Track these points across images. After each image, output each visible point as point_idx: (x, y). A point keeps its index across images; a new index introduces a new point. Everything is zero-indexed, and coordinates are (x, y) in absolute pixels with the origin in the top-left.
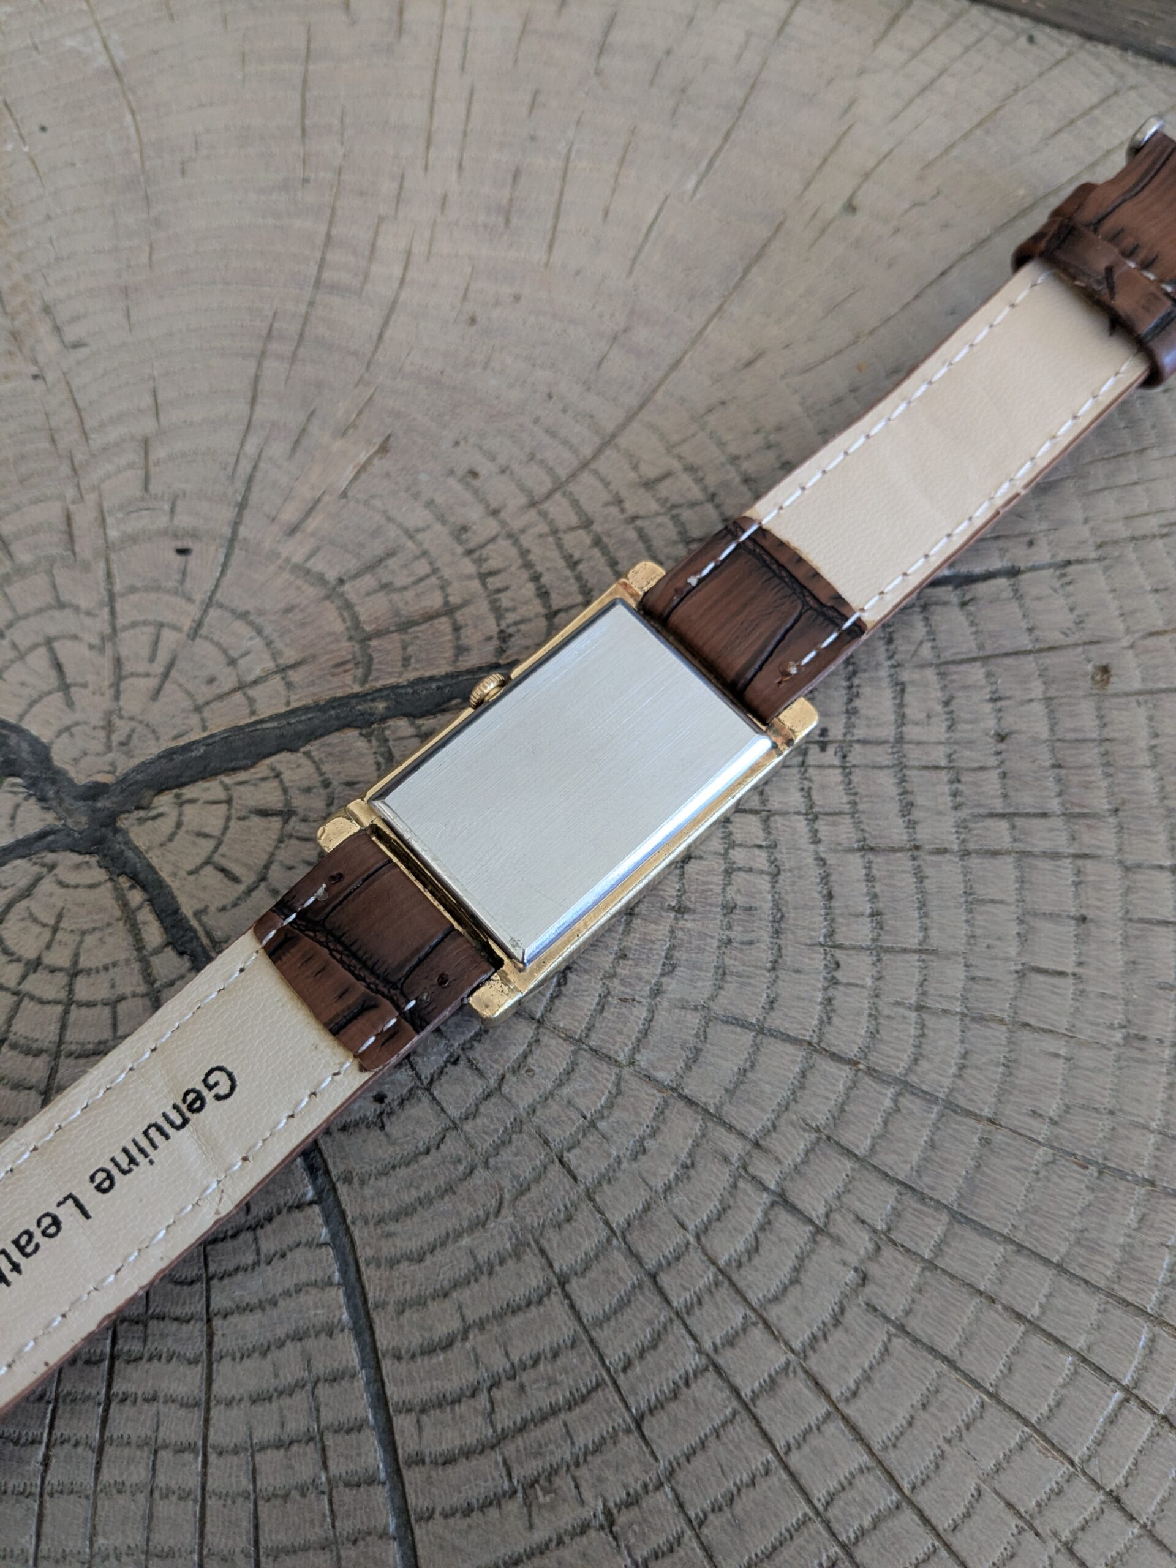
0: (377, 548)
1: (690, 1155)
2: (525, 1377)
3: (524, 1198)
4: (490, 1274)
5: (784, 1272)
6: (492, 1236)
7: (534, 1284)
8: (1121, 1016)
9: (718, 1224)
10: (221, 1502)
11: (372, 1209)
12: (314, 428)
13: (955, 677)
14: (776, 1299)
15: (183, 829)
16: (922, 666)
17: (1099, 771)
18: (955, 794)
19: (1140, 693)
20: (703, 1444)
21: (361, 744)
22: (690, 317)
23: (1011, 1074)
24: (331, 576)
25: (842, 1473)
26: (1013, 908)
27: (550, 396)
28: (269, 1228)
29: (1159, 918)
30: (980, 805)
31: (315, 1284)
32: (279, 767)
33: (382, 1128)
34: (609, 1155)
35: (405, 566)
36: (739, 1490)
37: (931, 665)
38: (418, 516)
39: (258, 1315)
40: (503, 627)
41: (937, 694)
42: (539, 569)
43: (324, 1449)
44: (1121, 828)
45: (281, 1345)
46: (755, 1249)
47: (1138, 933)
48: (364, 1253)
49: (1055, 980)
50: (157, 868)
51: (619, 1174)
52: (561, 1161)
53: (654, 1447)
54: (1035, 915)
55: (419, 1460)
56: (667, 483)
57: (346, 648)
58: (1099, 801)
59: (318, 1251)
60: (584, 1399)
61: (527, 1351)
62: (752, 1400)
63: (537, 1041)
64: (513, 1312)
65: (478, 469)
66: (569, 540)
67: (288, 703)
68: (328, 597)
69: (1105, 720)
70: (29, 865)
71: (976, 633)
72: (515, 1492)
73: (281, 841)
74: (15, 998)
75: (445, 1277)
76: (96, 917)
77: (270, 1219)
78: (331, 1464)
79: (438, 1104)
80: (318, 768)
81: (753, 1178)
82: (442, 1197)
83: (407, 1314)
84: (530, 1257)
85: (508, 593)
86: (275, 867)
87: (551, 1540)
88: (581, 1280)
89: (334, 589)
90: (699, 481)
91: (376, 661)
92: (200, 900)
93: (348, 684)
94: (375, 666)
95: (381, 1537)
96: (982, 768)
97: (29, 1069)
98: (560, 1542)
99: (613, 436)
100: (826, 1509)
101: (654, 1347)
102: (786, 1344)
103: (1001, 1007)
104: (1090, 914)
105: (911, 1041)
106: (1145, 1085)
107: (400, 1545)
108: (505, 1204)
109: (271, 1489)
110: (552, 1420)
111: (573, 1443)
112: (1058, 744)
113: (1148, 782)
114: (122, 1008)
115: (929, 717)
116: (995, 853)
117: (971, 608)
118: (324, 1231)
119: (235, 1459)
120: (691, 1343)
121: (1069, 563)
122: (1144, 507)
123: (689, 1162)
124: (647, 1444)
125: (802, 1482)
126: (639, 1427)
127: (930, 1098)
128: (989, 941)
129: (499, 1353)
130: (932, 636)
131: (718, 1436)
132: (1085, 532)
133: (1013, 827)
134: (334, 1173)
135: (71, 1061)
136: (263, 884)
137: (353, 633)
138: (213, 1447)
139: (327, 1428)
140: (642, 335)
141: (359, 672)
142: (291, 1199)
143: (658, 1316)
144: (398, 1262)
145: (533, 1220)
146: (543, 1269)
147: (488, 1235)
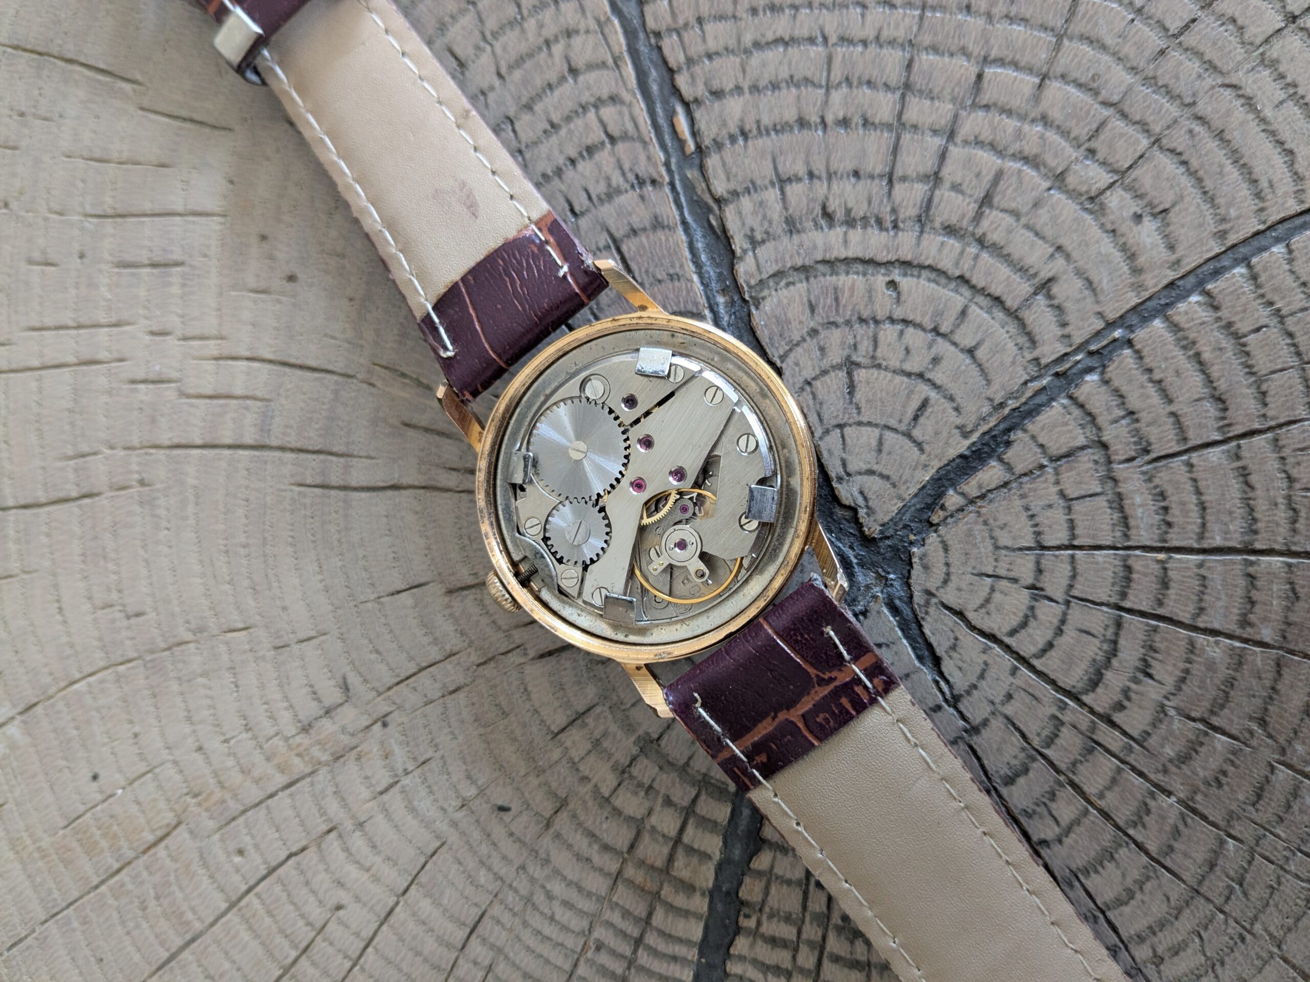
3: (1219, 64)
4: (1296, 86)
6: (1260, 88)
7: (1299, 43)
11: (1251, 204)
15: (875, 467)
21: (767, 306)
28: (1279, 303)
32: (798, 386)
33: (1165, 211)
40: (625, 186)
42: (561, 161)
48: (1293, 207)
50: (919, 486)
52: (1178, 36)
56: (459, 50)
59: (1295, 254)
63: (1063, 76)
70: (928, 618)
73: (879, 366)
74: (1072, 604)
76: (979, 539)
77: (1271, 304)
79: (1135, 162)
80: (797, 345)
82: (1229, 141)
85: (591, 187)
86: (908, 367)
92: (950, 435)
97: (1145, 575)
108: (1227, 81)
114: (1072, 493)
118: (1274, 249)
134: (1217, 250)
135: (1133, 532)
136: (928, 374)
142: (1248, 287)
144: (1296, 173)
145: (1240, 52)
146: (1284, 37)
147: (1259, 93)
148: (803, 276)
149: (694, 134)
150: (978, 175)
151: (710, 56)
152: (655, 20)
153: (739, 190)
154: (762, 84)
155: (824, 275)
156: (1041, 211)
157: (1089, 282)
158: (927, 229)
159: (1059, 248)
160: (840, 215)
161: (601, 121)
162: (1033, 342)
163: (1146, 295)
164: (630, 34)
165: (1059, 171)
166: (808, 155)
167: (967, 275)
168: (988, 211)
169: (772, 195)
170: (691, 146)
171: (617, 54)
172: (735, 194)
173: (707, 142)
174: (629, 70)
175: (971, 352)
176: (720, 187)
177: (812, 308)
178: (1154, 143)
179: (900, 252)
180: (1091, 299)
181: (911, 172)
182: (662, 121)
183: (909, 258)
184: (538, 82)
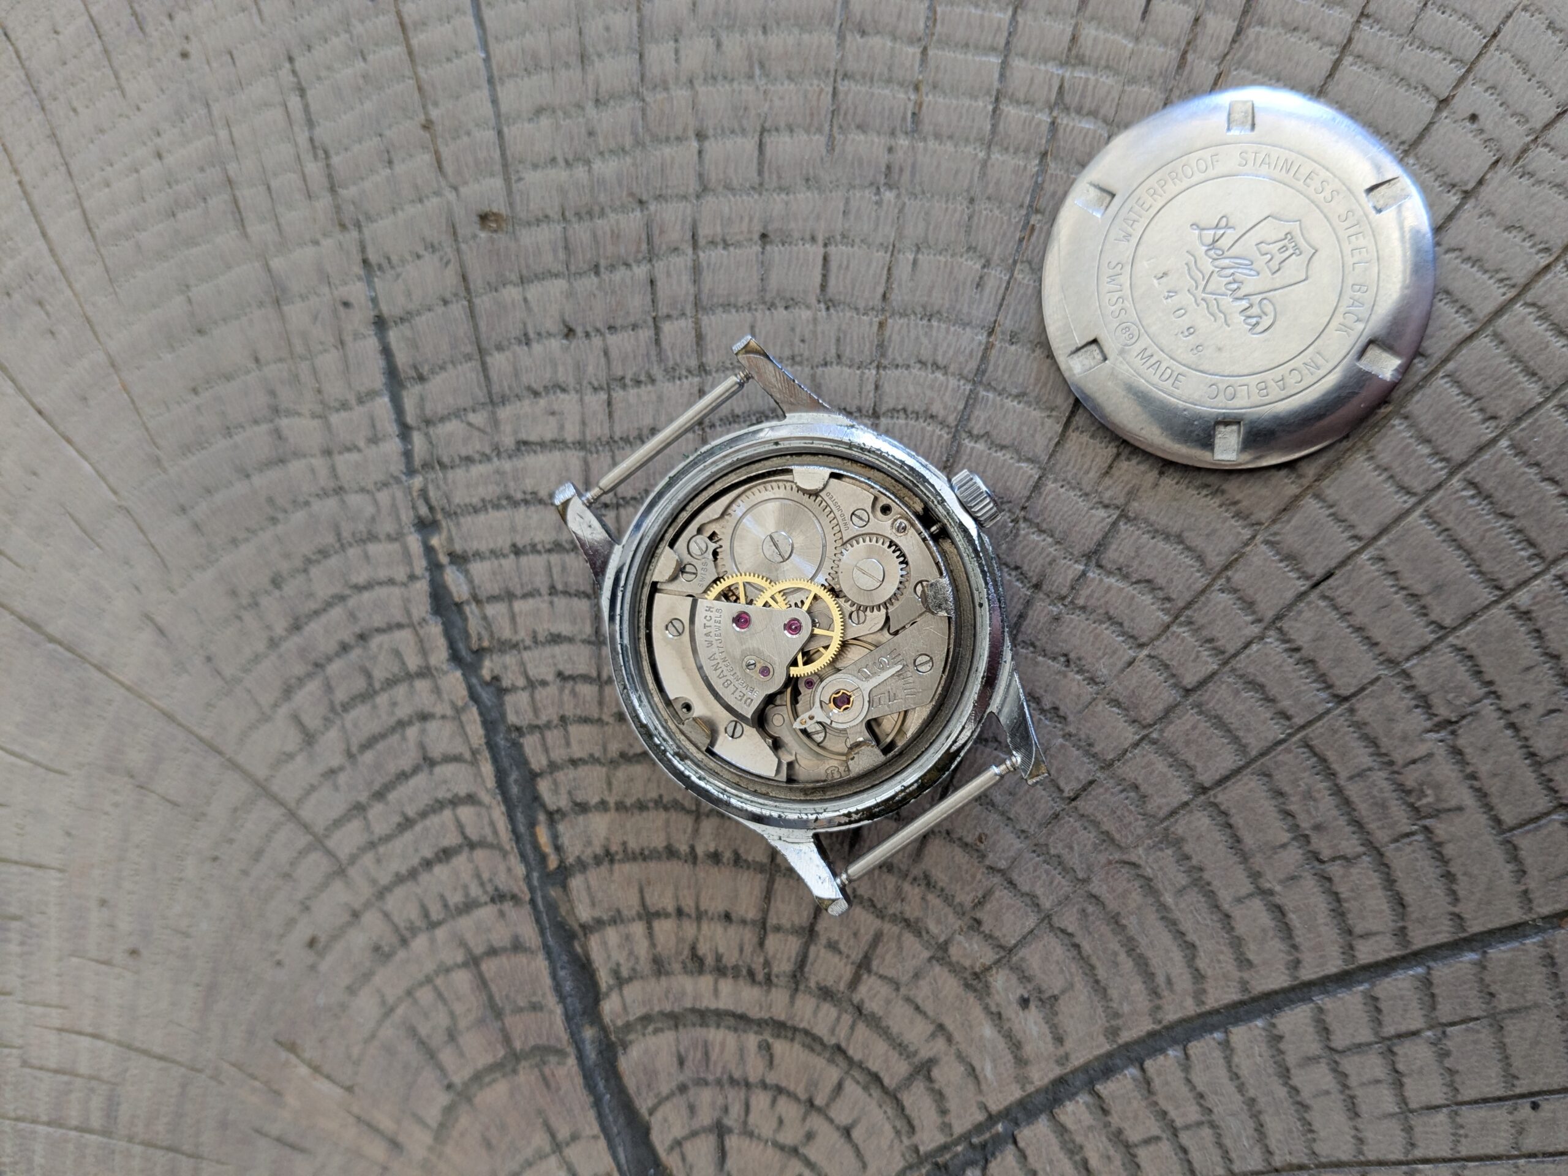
0: (408, 1050)
1: (1054, 659)
2: (1305, 824)
3: (1117, 836)
4: (1201, 869)
5: (1171, 550)
6: (1161, 869)
7: (1207, 821)
8: (867, 192)
9: (1126, 624)
10: (1463, 1140)
11: (1143, 1002)
12: (275, 1129)
13: (505, 384)
14: (1200, 558)
16: (495, 423)
17: (599, 222)
18: (638, 383)
19: (507, 180)
20: (1359, 629)
21: (635, 1051)
22: (110, 702)
23: (938, 312)
24: (444, 1099)
25: (1376, 479)
26: (759, 315)
27: (215, 859)
28: (1173, 1113)
29: (756, 153)
30: (648, 354)
31: (1228, 1060)
32: (668, 1143)
33: (1055, 998)
34: (1062, 746)
35: (426, 1016)
36: (1403, 588)
37: (494, 413)
38: (366, 1005)
39: (1266, 1118)
40: (484, 898)
41: (526, 406)
42: (415, 861)
43: (1400, 1036)
44: (659, 197)
45: (1295, 1090)
46: (1149, 583)
47: (774, 176)
48: (1190, 1008)
49: (834, 265)
51: (1083, 736)
52: (1074, 799)
53: (1365, 681)
54: (764, 290)
55: (1401, 933)
56: (306, 719)
57: (526, 1076)
58: (632, 222)
59: (1193, 1058)
60: (1323, 760)
61: (1279, 824)
62: (1308, 578)
63: (948, 833)
64: (1239, 841)
65: (307, 937)
66: (380, 828)
67: (595, 1137)
68: (469, 1100)
69: (541, 216)
71: (452, 362)
72: (1426, 829)
73: (751, 1135)
75: (1209, 920)
77: (1164, 1114)
78: (1413, 1027)
79: (1024, 938)
80: (667, 1098)
81: (1073, 588)
82: (1124, 927)
83: (1251, 956)
84: (1180, 828)
85: (448, 895)
86: (780, 1139)
87: (1471, 787)
88: (1199, 770)
89: (459, 1094)
90: (301, 681)
91: (540, 1042)
93: (567, 1074)
94: (543, 1041)
95: (1484, 968)
96: (606, 353)
98: (1473, 776)
99: (257, 783)
100: (1414, 494)
101: (1262, 687)
102: (1246, 544)
103: (867, 325)
104: (758, 229)
105: (912, 422)
106: (939, 165)
107: (1490, 946)
108: (1125, 857)
109: (1445, 1089)
110: (1347, 793)
111: (1370, 769)
112: (573, 268)
113: (607, 168)
115: (553, 413)
116: (700, 337)
117: (425, 370)
118: (1171, 1053)
119: (1418, 1130)
120: (1254, 647)
121: (365, 262)
122: (293, 177)
123: (1062, 659)
124: (1363, 689)
125: (1388, 521)
126: (1346, 699)
127: (971, 401)
128: (797, 341)
129: (1284, 854)
130: (458, 413)
131: (1349, 614)
132: (328, 243)
133: (669, 316)
134: (1109, 1048)
136: (801, 1150)
137: (508, 1069)
138: (1407, 1153)
139: (1376, 1034)
140: (136, 758)
141: (553, 1059)
142: (1139, 1092)
143: (1229, 685)
144: (1197, 970)
145: (1139, 826)
146: (1191, 812)
147: (1160, 874)
148: (672, 1023)
149: (558, 848)
150: (855, 934)
151: (574, 762)
152: (517, 713)
153: (605, 918)
154: (628, 802)
155: (694, 1025)
156: (922, 983)
157: (974, 1069)
158: (802, 987)
159: (941, 1027)
160: (710, 961)
161: (458, 821)
162: (912, 1129)
163: (1030, 1089)
164: (490, 725)
165: (941, 940)
166: (676, 888)
167: (843, 1045)
168: (865, 976)
169: (638, 929)
170: (553, 863)
171: (475, 746)
172: (599, 923)
173: (571, 860)
174: (487, 769)
175: (847, 1132)
176: (585, 913)
177: (681, 1062)
178: (1043, 920)
179: (773, 1009)
180: (971, 1086)
181: (785, 923)
182: (522, 829)
183: (782, 1017)
184: (392, 768)
